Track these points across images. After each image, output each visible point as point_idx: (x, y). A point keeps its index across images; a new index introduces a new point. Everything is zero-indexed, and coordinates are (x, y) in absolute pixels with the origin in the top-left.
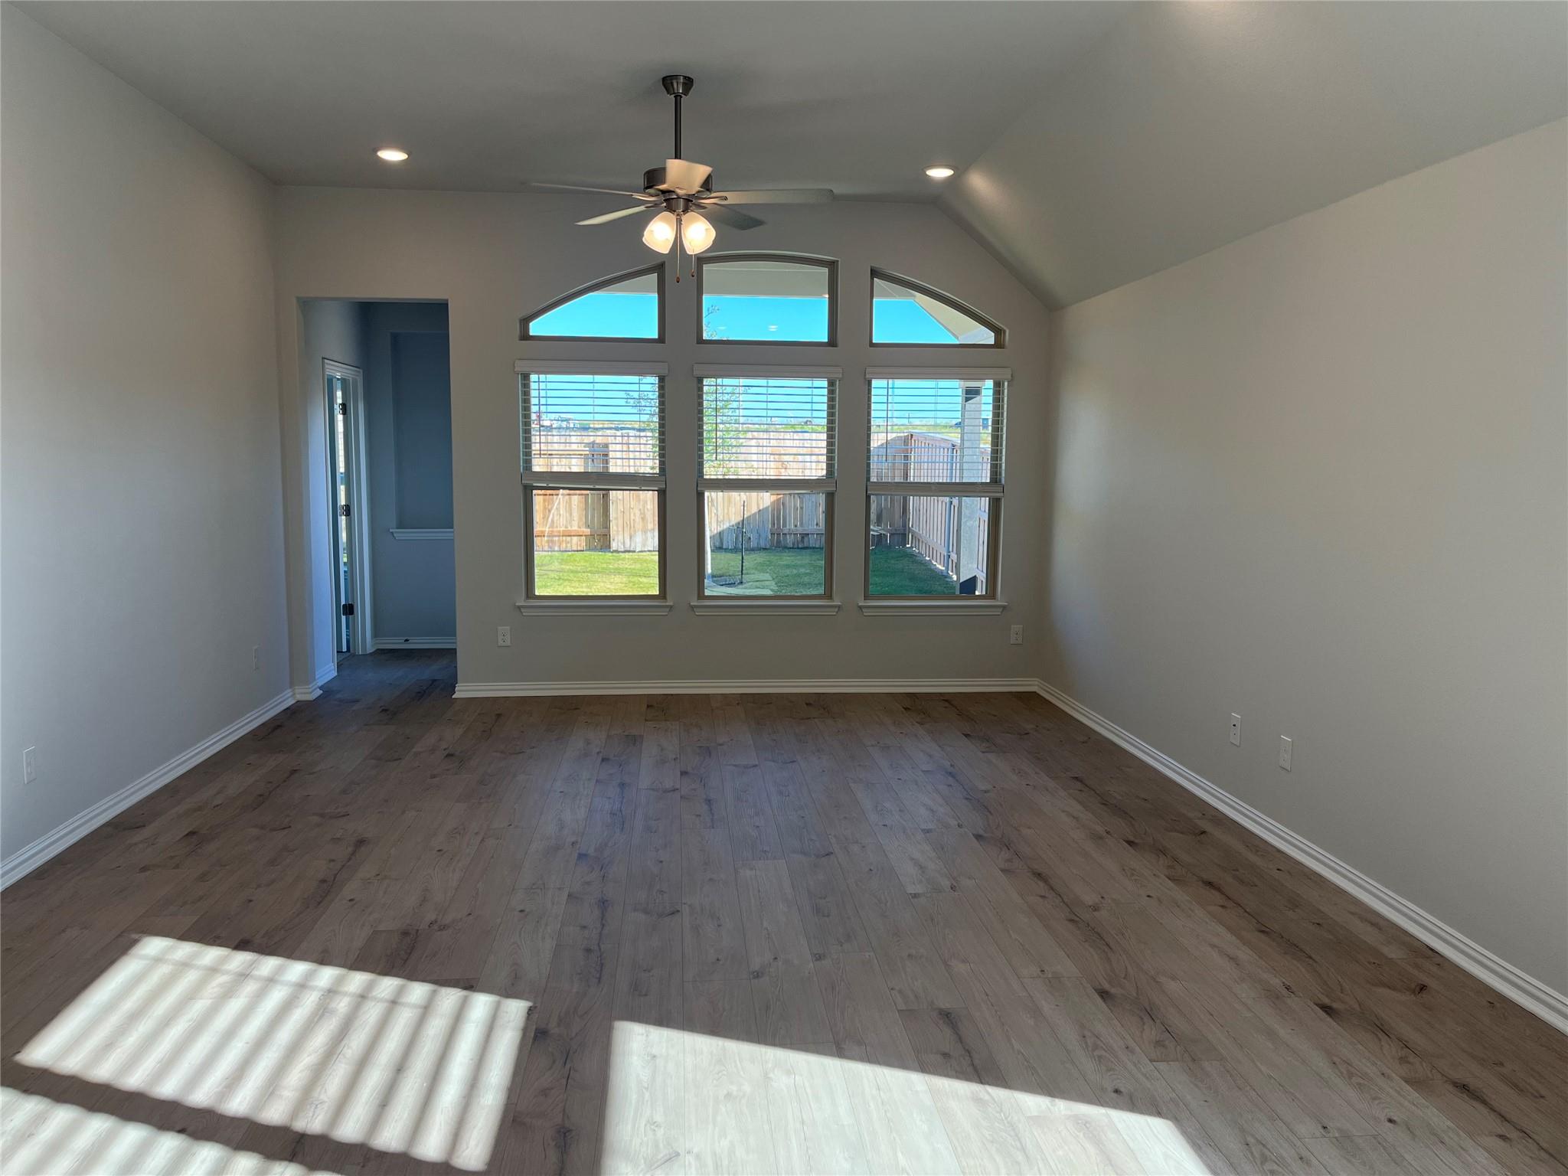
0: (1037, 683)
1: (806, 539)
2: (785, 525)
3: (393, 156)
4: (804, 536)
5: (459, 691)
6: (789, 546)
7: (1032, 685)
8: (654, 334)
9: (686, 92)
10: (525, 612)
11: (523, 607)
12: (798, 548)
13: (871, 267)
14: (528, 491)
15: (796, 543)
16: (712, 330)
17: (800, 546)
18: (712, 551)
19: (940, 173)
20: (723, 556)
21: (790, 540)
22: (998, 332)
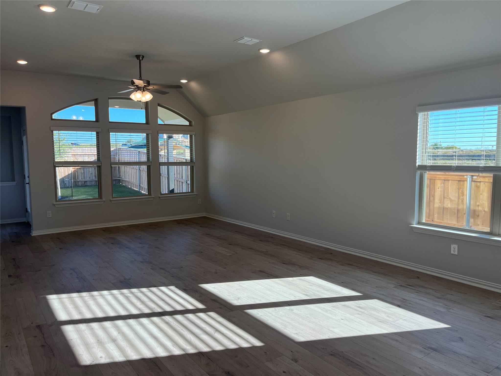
0: (205, 214)
1: (86, 183)
2: (78, 179)
3: (22, 62)
4: (85, 182)
5: (34, 233)
6: (80, 186)
7: (204, 215)
8: (94, 120)
9: (142, 59)
10: (56, 206)
11: (56, 204)
12: (83, 186)
13: (158, 103)
14: (55, 167)
15: (82, 185)
16: (112, 119)
17: (84, 185)
18: (61, 188)
19: (184, 81)
20: (64, 190)
21: (80, 184)
22: (190, 122)
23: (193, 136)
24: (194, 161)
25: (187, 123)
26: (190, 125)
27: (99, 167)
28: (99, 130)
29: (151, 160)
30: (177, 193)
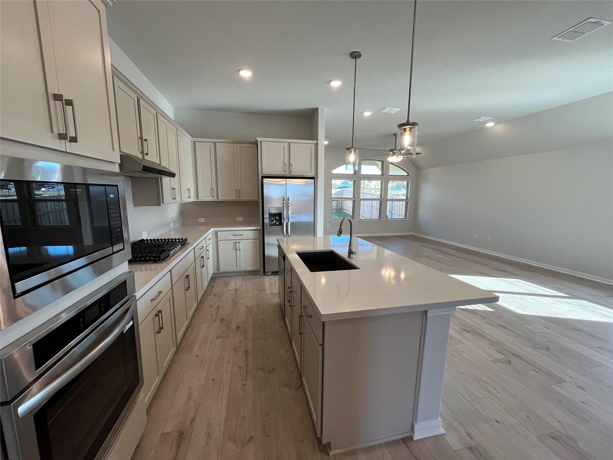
7: (412, 234)
11: (331, 221)
22: (408, 173)
23: (410, 182)
24: (409, 199)
25: (406, 174)
26: (408, 175)
27: (354, 201)
28: (355, 179)
29: (383, 197)
30: (389, 219)
